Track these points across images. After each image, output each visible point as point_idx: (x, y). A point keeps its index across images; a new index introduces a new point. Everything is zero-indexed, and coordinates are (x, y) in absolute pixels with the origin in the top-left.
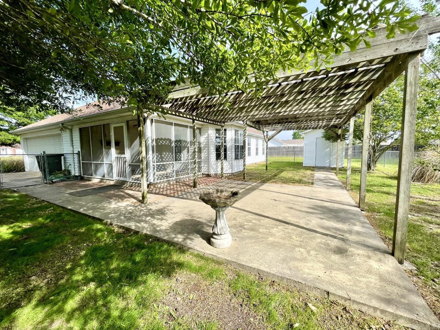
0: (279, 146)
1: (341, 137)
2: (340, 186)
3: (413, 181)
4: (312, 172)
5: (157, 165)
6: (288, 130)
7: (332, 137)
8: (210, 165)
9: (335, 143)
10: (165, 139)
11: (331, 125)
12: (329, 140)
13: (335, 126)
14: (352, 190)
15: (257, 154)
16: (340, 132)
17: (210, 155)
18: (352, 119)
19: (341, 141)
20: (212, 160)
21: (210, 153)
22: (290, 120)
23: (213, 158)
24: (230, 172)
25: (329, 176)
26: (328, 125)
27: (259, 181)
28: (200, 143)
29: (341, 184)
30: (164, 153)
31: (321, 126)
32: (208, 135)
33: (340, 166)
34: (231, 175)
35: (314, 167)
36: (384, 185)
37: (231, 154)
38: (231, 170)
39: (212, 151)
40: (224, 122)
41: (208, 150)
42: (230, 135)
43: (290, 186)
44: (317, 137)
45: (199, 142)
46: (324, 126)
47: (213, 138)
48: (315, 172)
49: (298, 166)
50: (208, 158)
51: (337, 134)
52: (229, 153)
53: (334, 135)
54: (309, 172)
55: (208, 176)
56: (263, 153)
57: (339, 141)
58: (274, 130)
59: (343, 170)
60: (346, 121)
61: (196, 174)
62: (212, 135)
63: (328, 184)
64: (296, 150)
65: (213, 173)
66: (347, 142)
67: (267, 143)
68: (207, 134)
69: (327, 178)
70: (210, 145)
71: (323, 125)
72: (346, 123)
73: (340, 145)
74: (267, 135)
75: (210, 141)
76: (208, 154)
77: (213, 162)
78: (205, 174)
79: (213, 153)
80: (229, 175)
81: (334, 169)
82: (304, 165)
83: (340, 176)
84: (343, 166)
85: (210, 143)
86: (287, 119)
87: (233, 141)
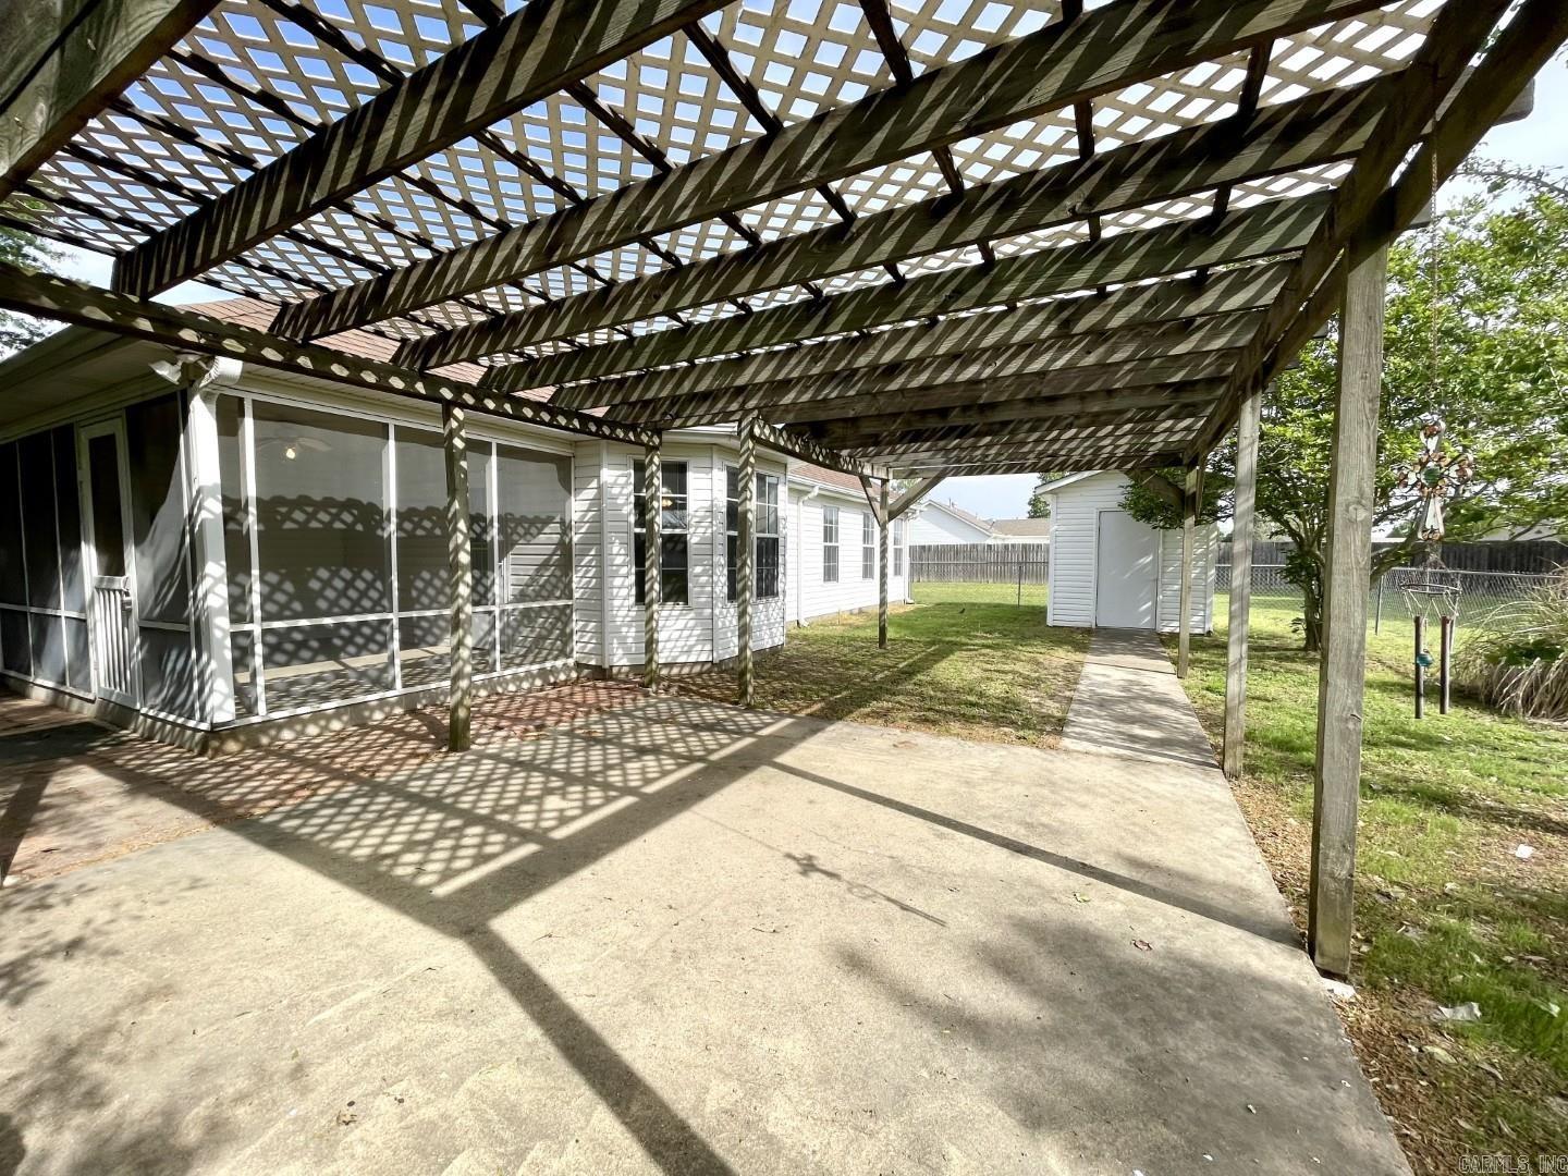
0: (970, 542)
1: (1199, 506)
2: (1194, 745)
3: (1535, 714)
4: (1079, 656)
5: (265, 632)
6: (970, 472)
7: (1163, 507)
8: (609, 627)
9: (1176, 534)
10: (327, 503)
11: (1152, 451)
12: (1149, 519)
13: (1170, 458)
14: (1251, 770)
15: (830, 573)
16: (1191, 481)
17: (608, 581)
18: (1247, 406)
19: (1197, 523)
20: (617, 603)
21: (608, 570)
22: (955, 419)
23: (624, 592)
24: (703, 658)
25: (1146, 678)
26: (1141, 451)
27: (816, 707)
28: (566, 528)
29: (1196, 727)
30: (323, 573)
31: (1112, 454)
32: (599, 488)
33: (1194, 625)
34: (709, 672)
35: (1088, 631)
36: (1401, 739)
37: (707, 576)
38: (708, 647)
39: (619, 560)
40: (658, 432)
41: (600, 555)
42: (707, 488)
43: (945, 741)
44: (1102, 505)
45: (562, 522)
46: (1125, 459)
47: (621, 501)
48: (1089, 657)
49: (1026, 624)
50: (599, 594)
51: (1181, 493)
52: (698, 569)
53: (1169, 496)
54: (1061, 656)
55: (601, 673)
56: (867, 573)
57: (1190, 521)
58: (911, 474)
59: (1210, 645)
60: (1217, 421)
61: (464, 684)
62: (616, 491)
63: (1137, 730)
64: (1032, 557)
65: (624, 662)
66: (1226, 526)
67: (883, 527)
68: (594, 484)
69: (1136, 689)
70: (609, 536)
71: (1120, 452)
72: (1217, 437)
73: (1194, 545)
74: (884, 495)
75: (608, 515)
76: (600, 576)
77: (623, 613)
78: (587, 666)
79: (624, 570)
80: (697, 669)
81: (1172, 639)
82: (1050, 622)
83: (1195, 676)
84: (1209, 626)
85: (608, 526)
86: (943, 413)
87: (722, 517)
